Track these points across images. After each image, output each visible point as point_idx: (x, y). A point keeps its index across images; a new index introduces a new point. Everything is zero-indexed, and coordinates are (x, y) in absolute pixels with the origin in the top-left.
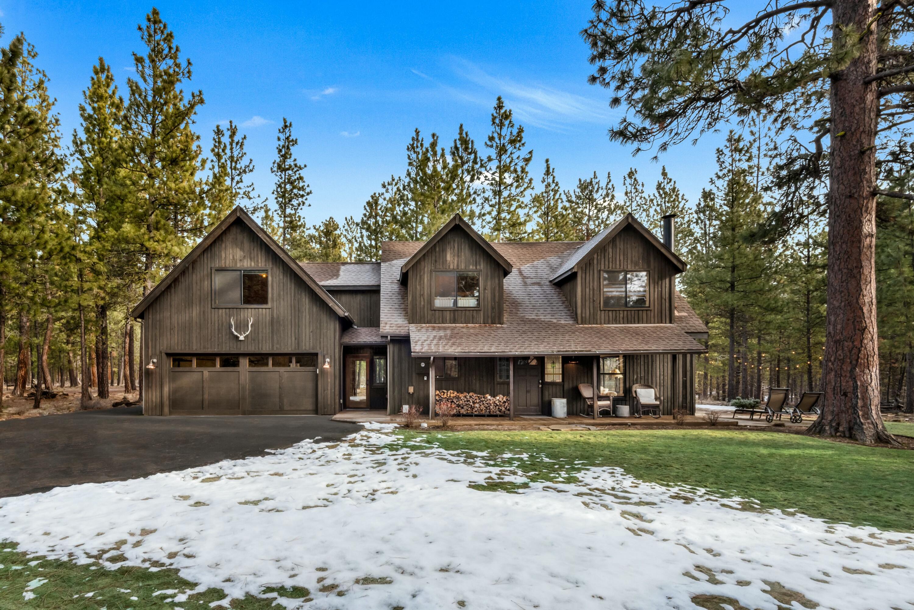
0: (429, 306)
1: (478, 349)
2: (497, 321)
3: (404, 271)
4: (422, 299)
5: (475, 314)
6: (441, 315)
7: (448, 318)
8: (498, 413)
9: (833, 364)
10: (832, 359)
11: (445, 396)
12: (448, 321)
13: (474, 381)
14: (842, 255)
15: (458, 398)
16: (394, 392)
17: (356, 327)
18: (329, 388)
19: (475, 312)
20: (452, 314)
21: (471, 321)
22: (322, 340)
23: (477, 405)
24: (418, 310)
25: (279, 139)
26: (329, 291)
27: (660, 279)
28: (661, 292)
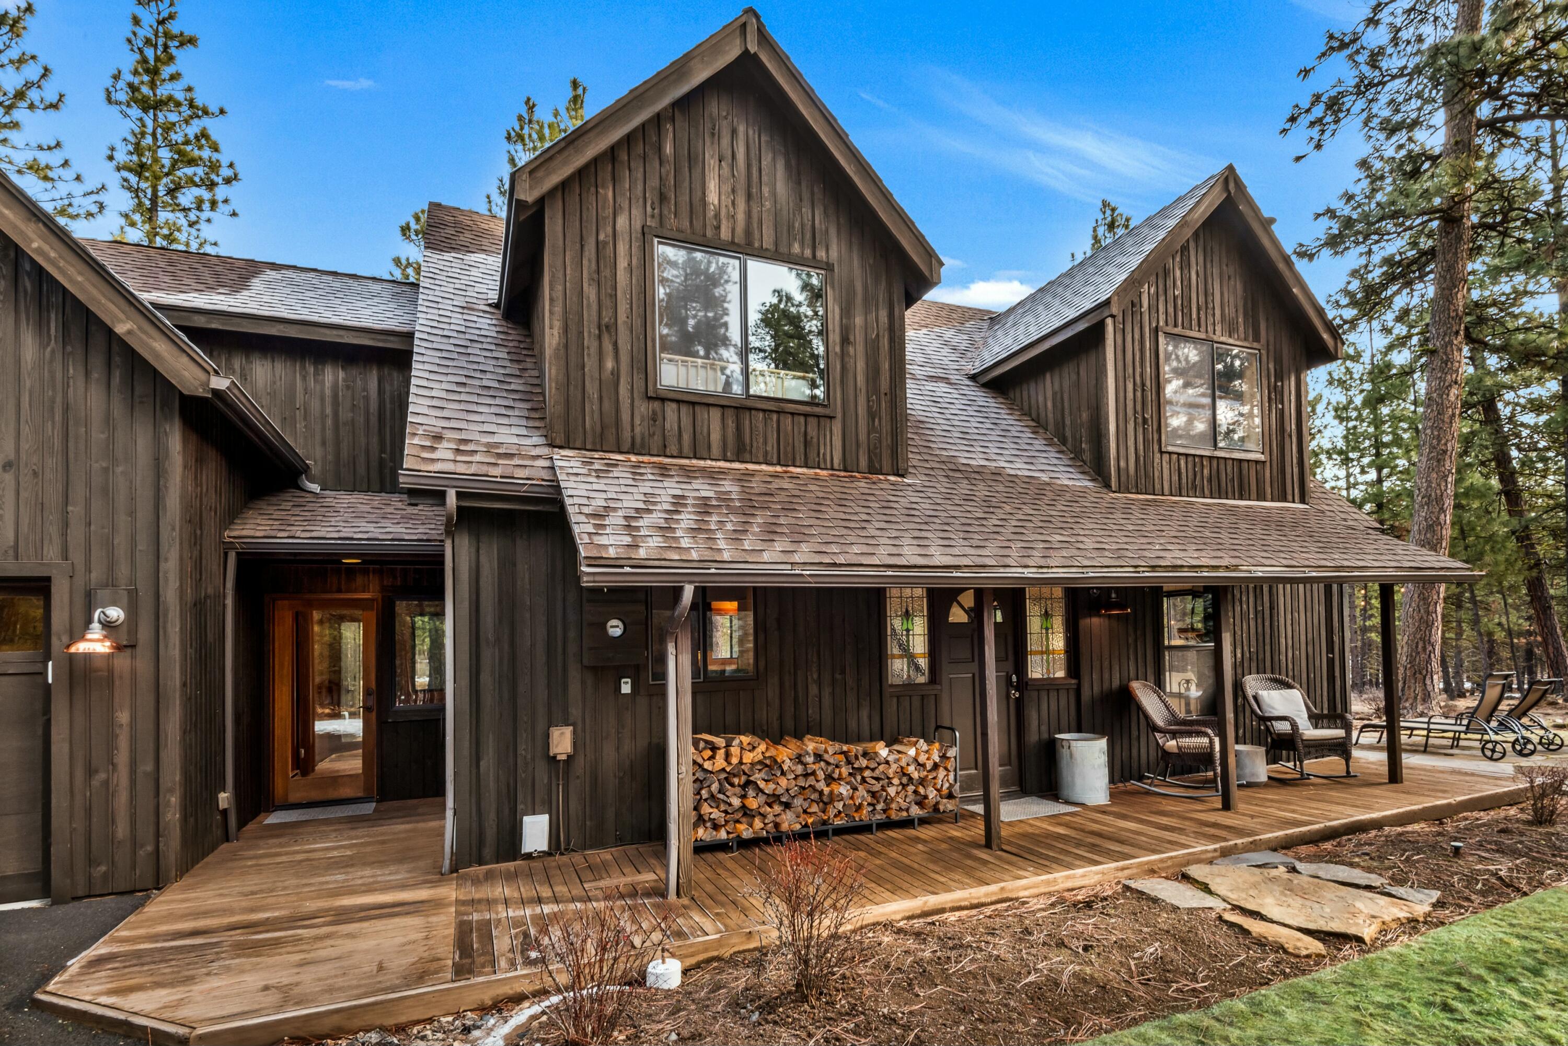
0: (639, 384)
1: (882, 555)
2: (886, 464)
3: (528, 195)
4: (608, 347)
5: (812, 432)
6: (686, 421)
7: (716, 437)
8: (915, 811)
11: (720, 762)
12: (716, 450)
13: (813, 690)
15: (771, 766)
16: (477, 758)
17: (315, 488)
18: (122, 757)
19: (813, 422)
20: (731, 424)
21: (800, 459)
22: (75, 510)
23: (844, 790)
24: (592, 389)
25: (136, 21)
26: (196, 334)
27: (1280, 376)
28: (1281, 414)
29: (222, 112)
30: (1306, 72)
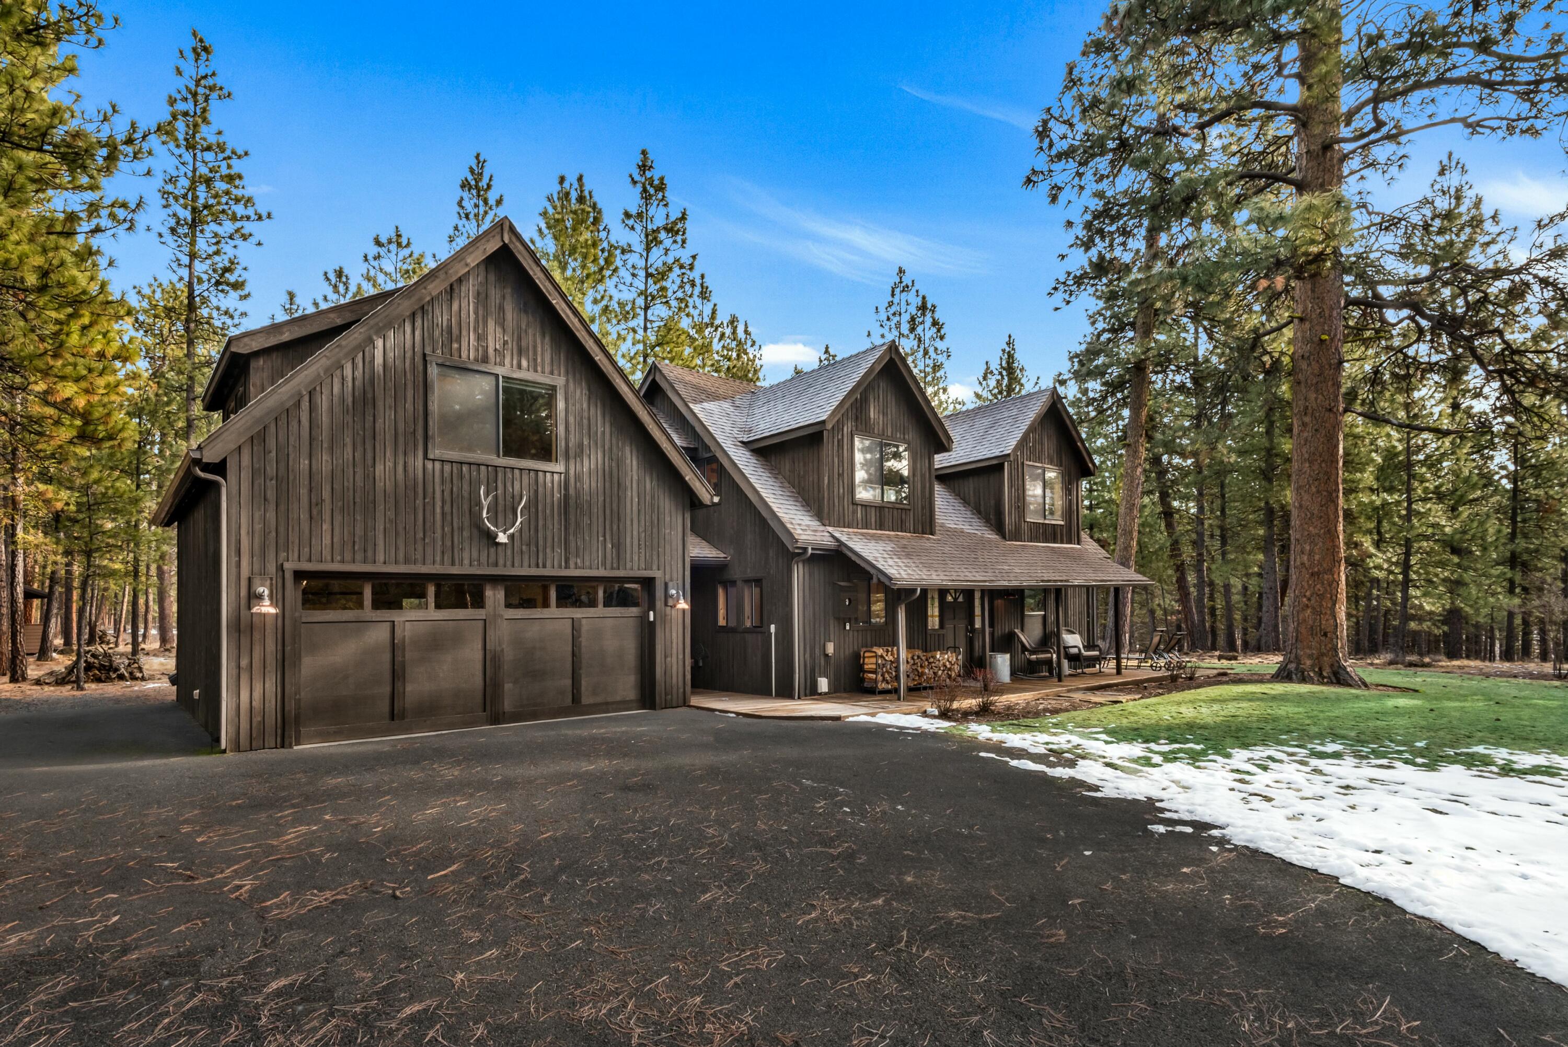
0: (850, 496)
2: (927, 531)
4: (840, 483)
5: (904, 516)
6: (864, 513)
7: (873, 520)
9: (1309, 600)
10: (1308, 594)
12: (873, 526)
14: (1321, 475)
16: (804, 654)
19: (904, 512)
20: (878, 514)
21: (899, 528)
22: (661, 549)
23: (926, 671)
24: (836, 502)
27: (1070, 483)
28: (1070, 501)
29: (246, 154)
30: (1063, 257)
